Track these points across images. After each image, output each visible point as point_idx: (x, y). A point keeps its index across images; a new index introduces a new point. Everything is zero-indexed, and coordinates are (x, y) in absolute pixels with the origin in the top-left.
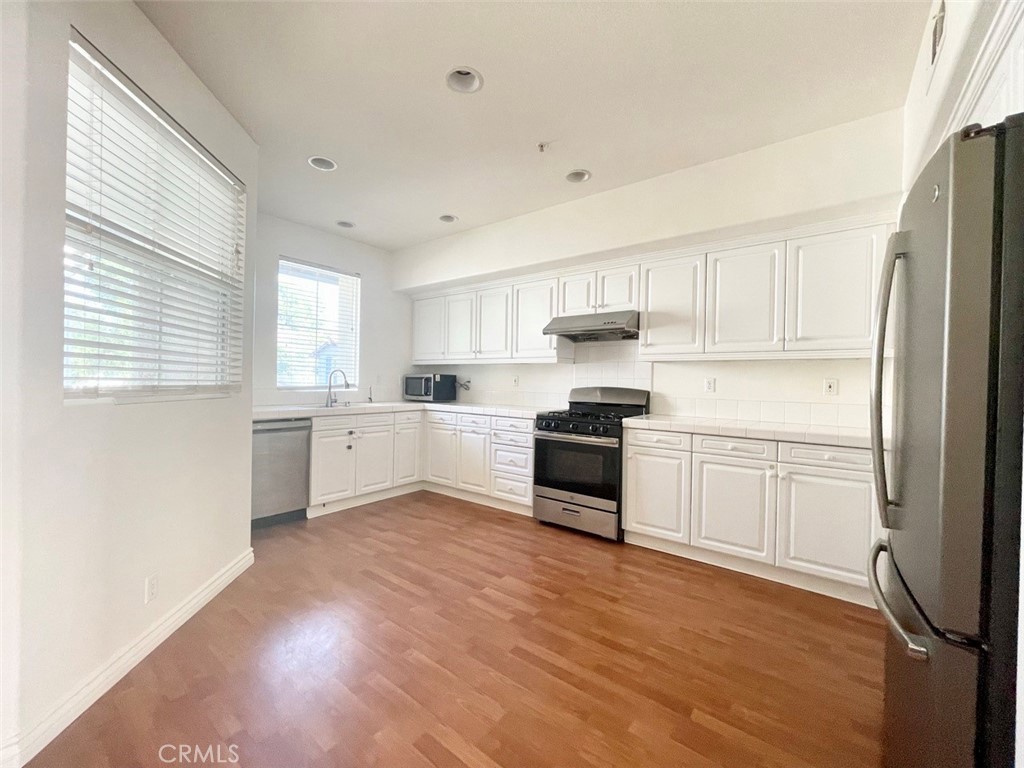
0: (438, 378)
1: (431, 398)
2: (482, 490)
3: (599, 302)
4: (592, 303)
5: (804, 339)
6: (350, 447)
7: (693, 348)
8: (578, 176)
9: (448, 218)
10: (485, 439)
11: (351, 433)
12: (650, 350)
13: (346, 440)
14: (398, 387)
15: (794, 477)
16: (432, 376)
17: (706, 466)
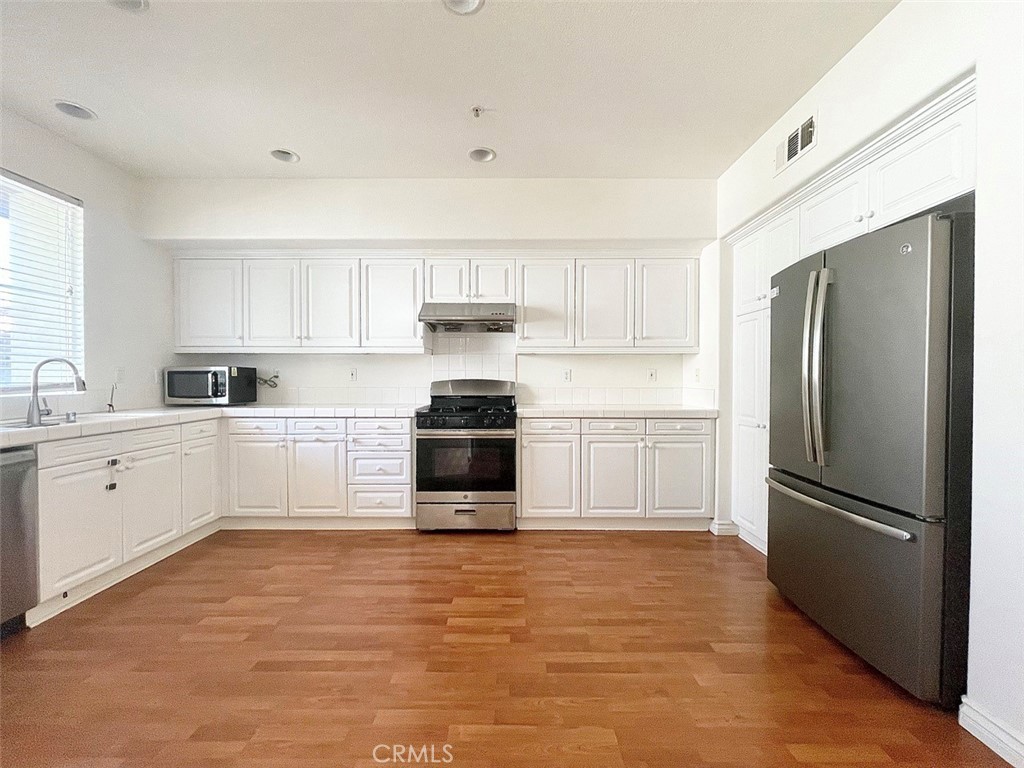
0: (235, 373)
1: (225, 400)
2: (336, 512)
3: (473, 292)
4: (465, 291)
5: (648, 338)
6: (113, 487)
7: (561, 342)
8: (481, 154)
9: (284, 154)
10: (336, 448)
11: (114, 462)
12: (527, 343)
13: (105, 477)
14: (154, 385)
15: (658, 445)
16: (226, 369)
17: (592, 445)
